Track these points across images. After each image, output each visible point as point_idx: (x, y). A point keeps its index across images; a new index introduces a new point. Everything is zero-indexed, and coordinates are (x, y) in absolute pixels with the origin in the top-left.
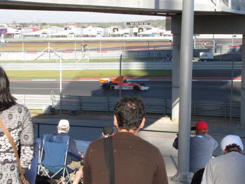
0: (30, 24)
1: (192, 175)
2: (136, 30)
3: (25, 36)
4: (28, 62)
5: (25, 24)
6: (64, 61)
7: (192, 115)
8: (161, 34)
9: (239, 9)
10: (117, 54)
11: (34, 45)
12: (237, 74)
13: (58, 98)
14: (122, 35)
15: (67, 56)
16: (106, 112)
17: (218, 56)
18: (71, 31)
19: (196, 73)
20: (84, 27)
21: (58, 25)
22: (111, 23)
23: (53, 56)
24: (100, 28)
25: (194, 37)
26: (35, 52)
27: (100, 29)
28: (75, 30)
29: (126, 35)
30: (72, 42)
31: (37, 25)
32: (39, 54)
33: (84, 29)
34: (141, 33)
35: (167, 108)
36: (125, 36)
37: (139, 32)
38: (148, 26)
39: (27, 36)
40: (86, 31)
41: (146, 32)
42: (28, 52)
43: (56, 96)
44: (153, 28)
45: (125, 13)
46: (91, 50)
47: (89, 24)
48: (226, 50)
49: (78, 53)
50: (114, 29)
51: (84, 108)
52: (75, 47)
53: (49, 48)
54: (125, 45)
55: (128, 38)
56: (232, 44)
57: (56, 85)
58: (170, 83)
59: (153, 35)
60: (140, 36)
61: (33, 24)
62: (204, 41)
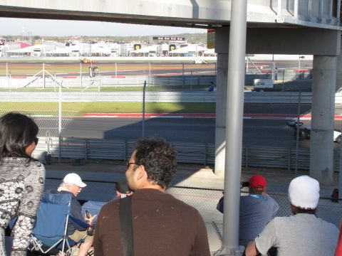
0: (16, 38)
2: (165, 47)
3: (10, 54)
4: (14, 90)
5: (10, 37)
6: (64, 90)
7: (243, 166)
8: (200, 53)
9: (308, 20)
10: (139, 80)
12: (305, 109)
13: (55, 141)
14: (147, 54)
15: (69, 82)
16: (123, 160)
17: (280, 84)
18: (75, 48)
19: (248, 108)
20: (93, 43)
21: (57, 39)
22: (131, 37)
23: (50, 83)
24: (116, 44)
25: (246, 58)
26: (24, 76)
27: (116, 46)
28: (81, 47)
29: (153, 54)
30: (76, 63)
31: (27, 38)
32: (29, 79)
33: (93, 45)
34: (173, 52)
35: (208, 156)
36: (151, 56)
37: (170, 50)
38: (182, 42)
39: (13, 54)
40: (95, 48)
41: (179, 50)
42: (14, 76)
43: (52, 138)
44: (190, 45)
45: (150, 24)
46: (103, 74)
47: (100, 38)
48: (290, 76)
49: (84, 78)
50: (135, 46)
51: (93, 155)
52: (81, 69)
53: (44, 71)
54: (150, 68)
55: (155, 58)
56: (299, 69)
57: (53, 123)
58: (213, 121)
59: (190, 54)
60: (171, 55)
61: (21, 38)
62: (260, 63)
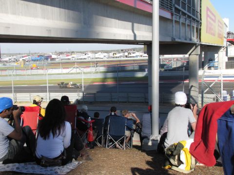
0: (64, 52)
1: (160, 136)
2: (126, 54)
3: (62, 59)
4: (64, 74)
5: (62, 52)
6: (84, 73)
7: (159, 103)
8: (141, 56)
9: (186, 40)
11: (67, 64)
12: (186, 78)
13: (81, 94)
16: (109, 102)
17: (175, 68)
18: (89, 56)
19: (161, 78)
20: (96, 53)
21: (81, 52)
22: (112, 50)
23: (78, 70)
26: (68, 68)
27: (106, 54)
30: (89, 62)
31: (69, 53)
32: (70, 69)
34: (130, 56)
35: (146, 99)
36: (120, 58)
37: (128, 55)
38: (133, 51)
39: (63, 59)
40: (97, 55)
41: (132, 55)
42: (64, 68)
44: (137, 52)
46: (100, 66)
47: (99, 51)
48: (179, 64)
49: (93, 68)
50: (114, 54)
52: (91, 64)
53: (76, 65)
55: (122, 59)
56: (183, 61)
58: (148, 84)
59: (137, 56)
60: (129, 57)
61: (67, 52)
62: (166, 59)
